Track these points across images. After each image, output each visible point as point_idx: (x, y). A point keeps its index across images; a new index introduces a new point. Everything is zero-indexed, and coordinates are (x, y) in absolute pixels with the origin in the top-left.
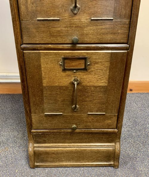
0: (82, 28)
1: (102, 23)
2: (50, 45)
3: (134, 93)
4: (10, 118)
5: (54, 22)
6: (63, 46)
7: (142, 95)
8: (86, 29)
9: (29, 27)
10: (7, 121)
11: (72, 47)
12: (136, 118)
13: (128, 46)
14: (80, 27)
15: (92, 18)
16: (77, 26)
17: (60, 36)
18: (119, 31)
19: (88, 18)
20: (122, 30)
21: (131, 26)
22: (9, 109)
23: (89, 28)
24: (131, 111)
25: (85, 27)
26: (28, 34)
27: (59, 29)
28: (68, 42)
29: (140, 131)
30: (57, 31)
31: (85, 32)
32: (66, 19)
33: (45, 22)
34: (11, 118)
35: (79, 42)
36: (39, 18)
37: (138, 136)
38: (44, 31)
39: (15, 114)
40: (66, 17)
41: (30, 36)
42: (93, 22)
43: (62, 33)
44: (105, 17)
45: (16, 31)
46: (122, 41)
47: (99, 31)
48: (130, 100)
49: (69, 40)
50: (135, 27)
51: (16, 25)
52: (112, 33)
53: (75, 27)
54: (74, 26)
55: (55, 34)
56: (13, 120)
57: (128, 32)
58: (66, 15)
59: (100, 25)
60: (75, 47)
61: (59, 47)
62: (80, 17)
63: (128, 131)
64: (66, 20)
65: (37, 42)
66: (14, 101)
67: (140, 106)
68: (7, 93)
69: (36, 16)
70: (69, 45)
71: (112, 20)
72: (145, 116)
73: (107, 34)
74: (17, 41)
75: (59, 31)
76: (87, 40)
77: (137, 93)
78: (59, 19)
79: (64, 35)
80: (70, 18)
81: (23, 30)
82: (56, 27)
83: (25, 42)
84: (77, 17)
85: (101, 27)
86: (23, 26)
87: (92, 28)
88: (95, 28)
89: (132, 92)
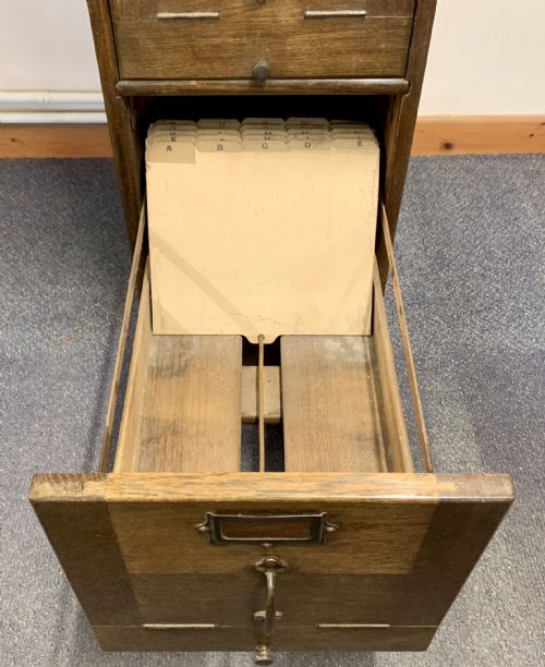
0: (280, 37)
1: (334, 25)
2: (193, 83)
3: (457, 157)
4: (73, 242)
5: (204, 24)
6: (230, 85)
7: (482, 163)
8: (290, 40)
9: (137, 35)
10: (65, 252)
11: (254, 86)
12: (447, 245)
13: (407, 82)
14: (275, 36)
15: (308, 13)
16: (265, 32)
17: (221, 58)
18: (383, 46)
19: (297, 11)
20: (389, 42)
21: (415, 33)
22: (64, 213)
23: (298, 38)
24: (434, 223)
25: (287, 35)
26: (135, 55)
27: (218, 41)
28: (241, 73)
29: (448, 285)
30: (213, 46)
31: (288, 48)
32: (235, 14)
33: (180, 25)
34: (76, 242)
35: (272, 74)
36: (161, 11)
37: (441, 299)
38: (177, 47)
39: (87, 230)
40: (236, 11)
41: (138, 61)
42: (310, 22)
43: (227, 51)
44: (343, 9)
45: (102, 49)
46: (389, 71)
47: (326, 45)
48: (438, 183)
49: (246, 69)
50: (425, 34)
51: (103, 32)
52: (362, 51)
53: (262, 36)
54: (259, 32)
55: (206, 55)
56: (83, 249)
57: (407, 47)
58: (236, 5)
59: (329, 31)
60: (260, 86)
61: (218, 87)
62: (275, 9)
63: (416, 285)
64: (238, 19)
65: (159, 76)
66: (75, 184)
67: (467, 204)
68: (50, 155)
69: (156, 7)
70: (246, 82)
71: (363, 16)
72: (476, 239)
73: (349, 52)
74: (106, 73)
75: (217, 46)
76: (293, 67)
77: (466, 157)
78: (216, 14)
79: (230, 58)
80: (248, 13)
81: (121, 44)
82: (210, 37)
83: (126, 76)
84: (266, 10)
85: (332, 35)
86: (120, 34)
87: (306, 37)
88: (315, 36)
89: (453, 153)
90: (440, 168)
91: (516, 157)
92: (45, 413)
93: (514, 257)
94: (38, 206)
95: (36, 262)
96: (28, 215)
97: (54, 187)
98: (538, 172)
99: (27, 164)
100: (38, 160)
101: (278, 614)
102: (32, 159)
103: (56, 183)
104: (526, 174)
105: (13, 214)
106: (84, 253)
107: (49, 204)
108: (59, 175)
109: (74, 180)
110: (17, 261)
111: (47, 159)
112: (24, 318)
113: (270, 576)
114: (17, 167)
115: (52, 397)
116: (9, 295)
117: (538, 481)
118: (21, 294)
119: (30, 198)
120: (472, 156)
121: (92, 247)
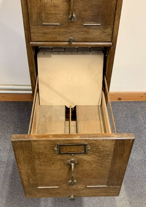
7: (129, 104)
10: (18, 130)
22: (17, 118)
34: (20, 127)
39: (23, 123)
48: (117, 110)
67: (124, 116)
72: (126, 127)
89: (121, 101)
90: (118, 105)
91: (138, 102)
92: (14, 177)
93: (136, 132)
94: (10, 116)
95: (10, 133)
96: (7, 119)
97: (14, 110)
98: (144, 107)
99: (7, 103)
100: (10, 102)
101: (75, 181)
102: (8, 102)
103: (15, 109)
104: (141, 107)
105: (3, 118)
106: (23, 130)
107: (13, 115)
108: (15, 106)
109: (20, 108)
110: (5, 132)
111: (12, 101)
112: (7, 149)
113: (73, 164)
114: (4, 104)
115: (15, 172)
116: (3, 143)
117: (139, 195)
118: (6, 142)
119: (8, 113)
120: (127, 101)
121: (25, 128)
